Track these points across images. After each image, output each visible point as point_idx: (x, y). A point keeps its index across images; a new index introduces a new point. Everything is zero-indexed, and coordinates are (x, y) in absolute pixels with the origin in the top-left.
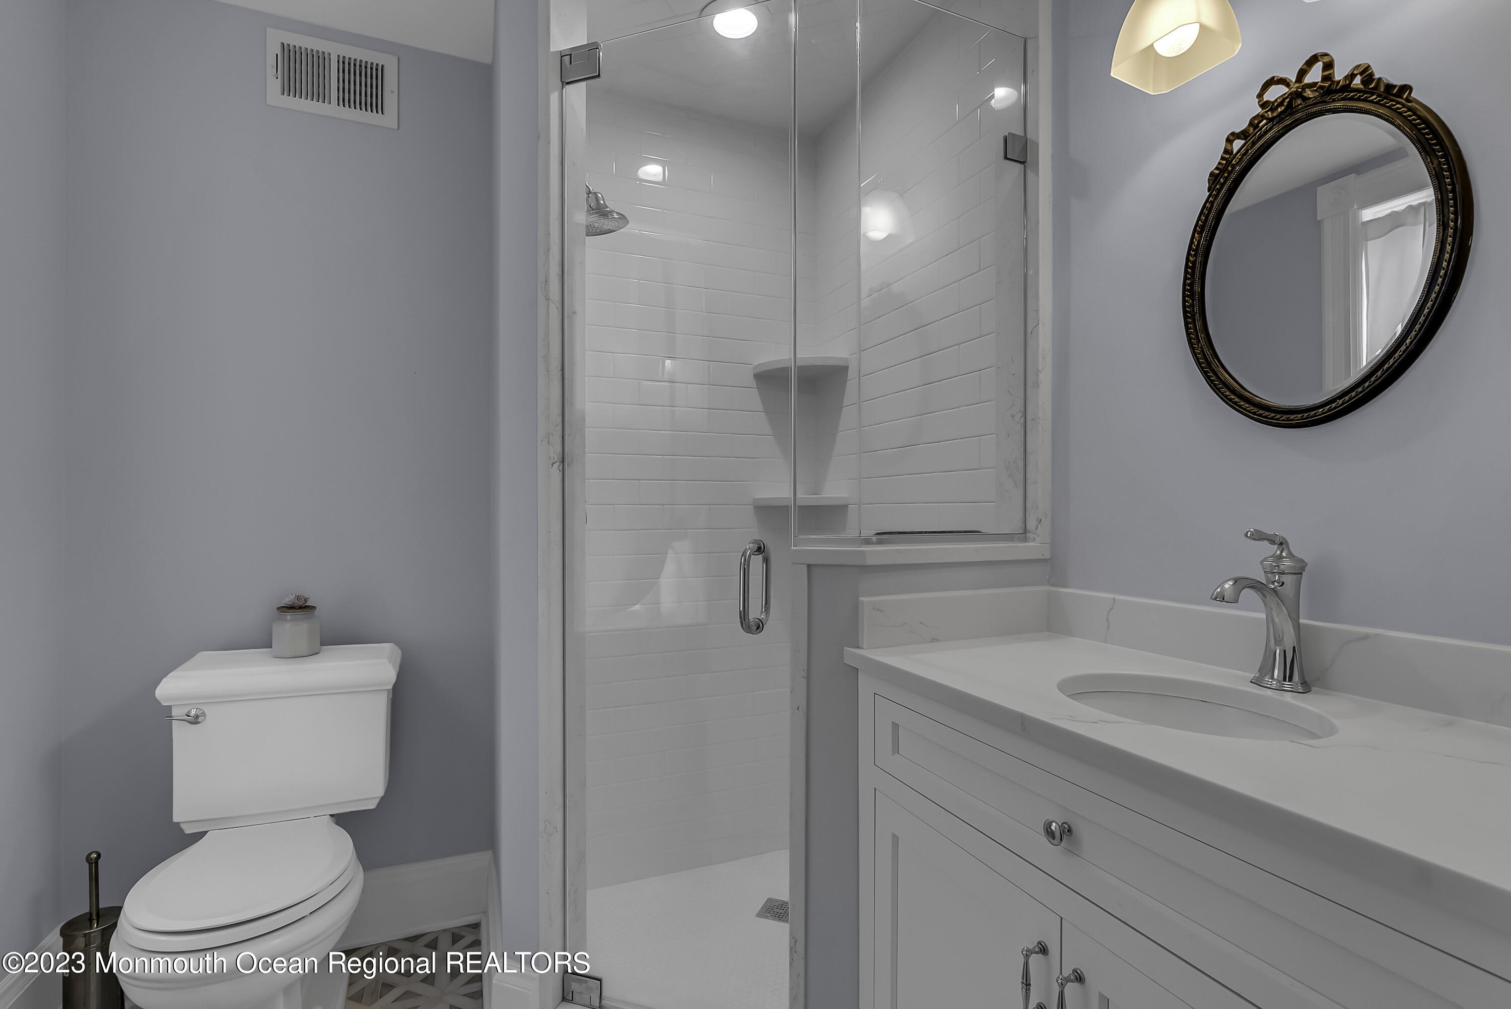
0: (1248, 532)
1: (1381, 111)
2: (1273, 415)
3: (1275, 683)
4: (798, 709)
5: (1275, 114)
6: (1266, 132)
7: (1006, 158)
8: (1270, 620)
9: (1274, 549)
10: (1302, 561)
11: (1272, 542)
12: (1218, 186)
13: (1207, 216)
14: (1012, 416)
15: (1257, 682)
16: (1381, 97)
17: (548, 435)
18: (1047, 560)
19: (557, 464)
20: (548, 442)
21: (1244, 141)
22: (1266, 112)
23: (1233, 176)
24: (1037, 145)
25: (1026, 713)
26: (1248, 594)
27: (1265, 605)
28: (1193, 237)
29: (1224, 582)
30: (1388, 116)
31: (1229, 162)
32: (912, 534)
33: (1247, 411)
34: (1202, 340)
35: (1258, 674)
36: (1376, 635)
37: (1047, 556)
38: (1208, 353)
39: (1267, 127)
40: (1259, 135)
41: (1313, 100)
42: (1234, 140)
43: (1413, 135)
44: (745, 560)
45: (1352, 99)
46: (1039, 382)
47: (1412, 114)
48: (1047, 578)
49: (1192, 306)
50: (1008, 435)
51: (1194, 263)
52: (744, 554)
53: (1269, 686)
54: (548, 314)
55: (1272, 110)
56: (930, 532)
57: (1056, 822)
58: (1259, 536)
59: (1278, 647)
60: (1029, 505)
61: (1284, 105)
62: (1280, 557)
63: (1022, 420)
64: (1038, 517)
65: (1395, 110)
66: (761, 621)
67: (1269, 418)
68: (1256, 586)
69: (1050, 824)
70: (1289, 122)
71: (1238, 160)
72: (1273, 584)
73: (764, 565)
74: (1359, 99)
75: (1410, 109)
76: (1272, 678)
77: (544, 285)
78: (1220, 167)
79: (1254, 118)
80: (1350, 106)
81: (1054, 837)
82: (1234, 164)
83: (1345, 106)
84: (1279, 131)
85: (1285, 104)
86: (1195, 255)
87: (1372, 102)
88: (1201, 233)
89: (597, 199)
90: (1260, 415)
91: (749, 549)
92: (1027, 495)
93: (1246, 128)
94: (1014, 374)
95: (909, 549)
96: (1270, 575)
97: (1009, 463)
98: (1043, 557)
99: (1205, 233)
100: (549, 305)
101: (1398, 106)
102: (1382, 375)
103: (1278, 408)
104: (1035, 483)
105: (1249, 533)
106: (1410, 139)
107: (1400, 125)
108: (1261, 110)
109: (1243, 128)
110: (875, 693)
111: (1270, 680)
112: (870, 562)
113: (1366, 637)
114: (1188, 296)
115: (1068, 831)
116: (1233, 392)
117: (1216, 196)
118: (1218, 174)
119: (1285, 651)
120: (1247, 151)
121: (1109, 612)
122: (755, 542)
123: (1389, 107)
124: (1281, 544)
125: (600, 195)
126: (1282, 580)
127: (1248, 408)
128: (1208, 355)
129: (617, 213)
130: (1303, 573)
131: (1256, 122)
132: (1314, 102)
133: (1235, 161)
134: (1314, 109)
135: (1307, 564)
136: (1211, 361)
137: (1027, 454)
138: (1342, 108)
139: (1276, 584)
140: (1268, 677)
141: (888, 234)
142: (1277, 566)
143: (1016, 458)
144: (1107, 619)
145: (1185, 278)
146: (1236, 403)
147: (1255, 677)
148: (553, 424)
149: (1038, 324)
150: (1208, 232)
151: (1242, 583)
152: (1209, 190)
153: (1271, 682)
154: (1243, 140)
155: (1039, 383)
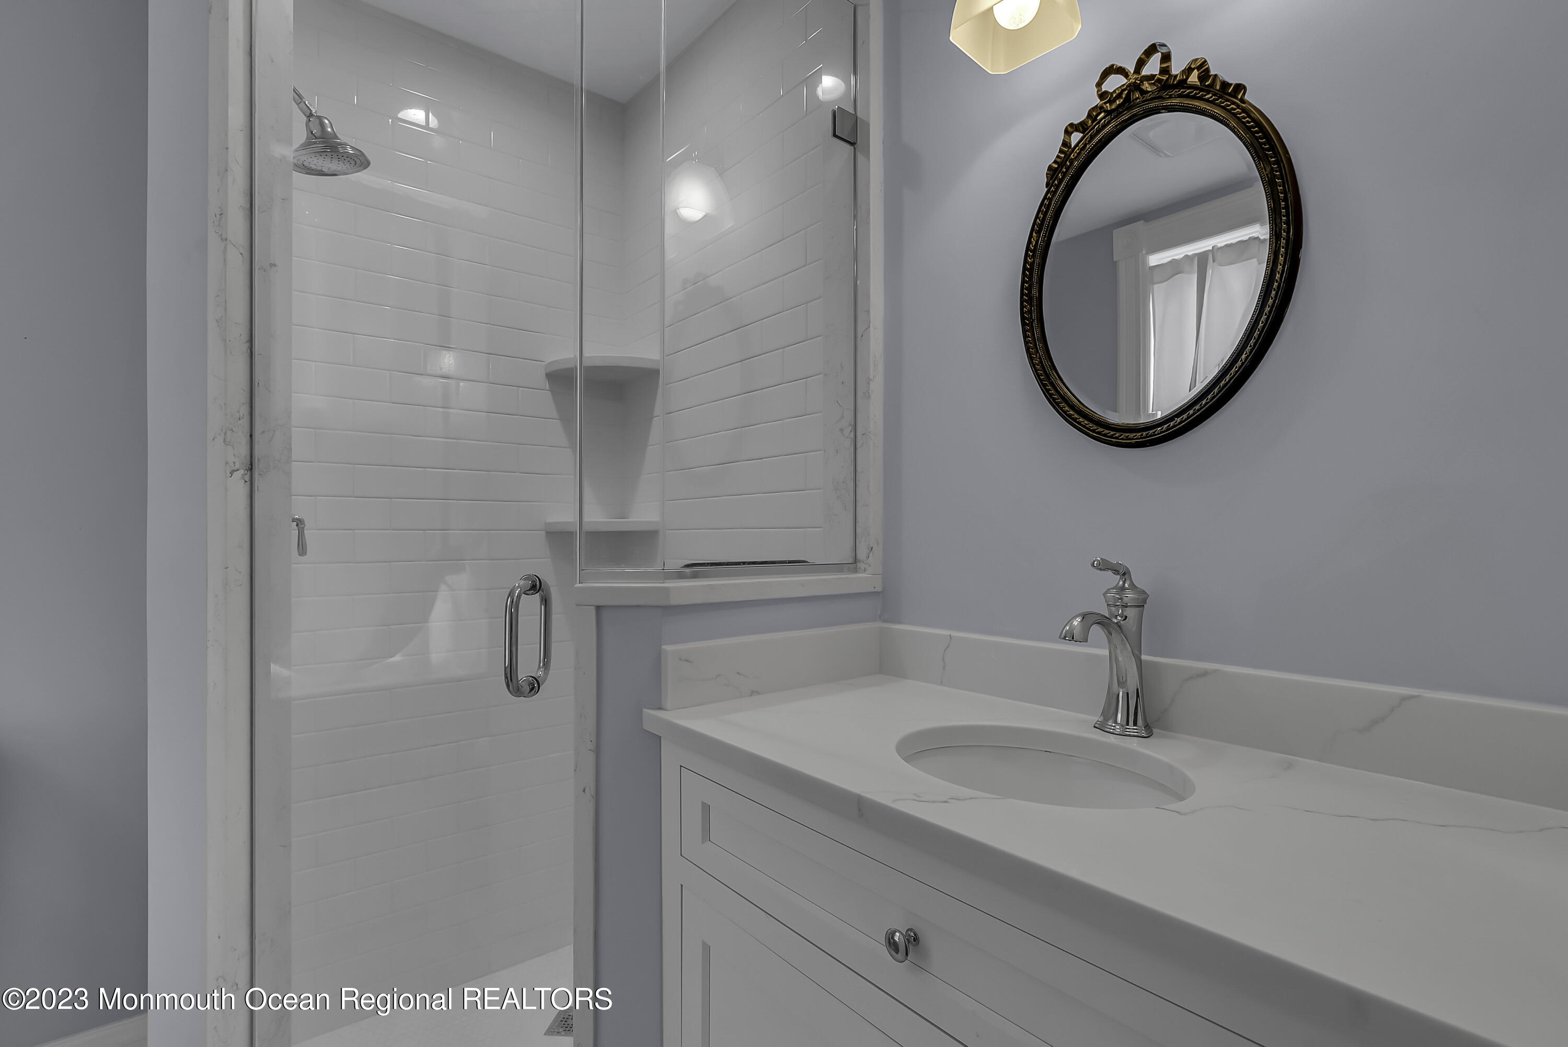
0: (1094, 562)
1: (1216, 111)
2: (1112, 433)
3: (1118, 727)
4: (584, 791)
5: (1113, 107)
6: (1104, 126)
7: (834, 136)
8: (1113, 658)
9: (1115, 580)
10: (1144, 592)
11: (1116, 572)
12: (1056, 182)
13: (1045, 214)
14: (842, 430)
15: (1100, 727)
16: (1217, 96)
17: (224, 431)
18: (879, 592)
19: (242, 472)
20: (224, 442)
21: (1082, 135)
22: (1105, 103)
23: (1071, 172)
24: (867, 125)
25: (864, 795)
26: (1096, 631)
27: (1110, 642)
28: (1031, 236)
29: (1072, 618)
30: (1222, 117)
31: (1067, 156)
32: (728, 565)
33: (1086, 428)
34: (1040, 350)
35: (1102, 718)
36: (1215, 671)
37: (879, 589)
38: (1046, 363)
39: (1105, 121)
40: (1097, 128)
41: (1150, 95)
42: (1072, 133)
43: (1247, 139)
44: (512, 602)
45: (1188, 96)
46: (870, 392)
47: (1246, 116)
48: (879, 612)
49: (1030, 312)
50: (837, 451)
51: (1032, 264)
52: (511, 594)
53: (1112, 730)
54: (225, 261)
55: (1111, 102)
56: (749, 563)
57: (900, 932)
58: (1104, 566)
59: (1121, 690)
60: (859, 530)
61: (1122, 97)
62: (1123, 589)
63: (852, 435)
64: (869, 545)
65: (1229, 111)
66: (537, 681)
67: (1109, 437)
68: (1103, 622)
69: (893, 934)
70: (1127, 117)
71: (1076, 155)
72: (1116, 618)
73: (543, 607)
74: (1195, 98)
75: (1244, 110)
76: (1116, 722)
77: (218, 218)
78: (1059, 160)
79: (1093, 109)
80: (1186, 104)
81: (897, 951)
82: (1072, 159)
83: (1182, 103)
84: (1116, 126)
85: (1124, 96)
86: (1033, 256)
87: (1207, 101)
88: (1039, 232)
89: (322, 125)
90: (1099, 433)
91: (518, 587)
92: (857, 520)
93: (1085, 119)
94: (843, 383)
95: (724, 585)
96: (1113, 609)
97: (838, 483)
98: (874, 590)
99: (1043, 233)
100: (225, 248)
101: (1232, 106)
102: (1219, 392)
103: (1117, 425)
104: (866, 506)
105: (1096, 562)
106: (1244, 143)
107: (1235, 127)
108: (1099, 101)
109: (1081, 120)
110: (681, 766)
111: (1113, 725)
112: (675, 600)
113: (1205, 673)
114: (1026, 301)
115: (914, 940)
116: (1072, 407)
117: (1055, 193)
118: (1056, 169)
119: (1128, 694)
120: (1085, 145)
121: (945, 650)
122: (527, 578)
123: (1223, 108)
124: (1124, 574)
125: (326, 121)
126: (1125, 614)
127: (1087, 425)
128: (1046, 366)
129: (352, 147)
130: (1145, 606)
131: (1095, 114)
132: (1151, 96)
133: (1073, 156)
134: (1152, 105)
135: (1149, 596)
136: (1050, 373)
137: (857, 473)
138: (1179, 106)
139: (1120, 618)
140: (1111, 721)
141: (704, 213)
142: (1120, 599)
143: (845, 478)
144: (943, 659)
145: (1023, 282)
146: (1075, 420)
147: (1098, 721)
148: (232, 416)
149: (869, 327)
150: (1046, 231)
151: (1090, 618)
152: (1047, 185)
153: (1114, 726)
154: (1082, 133)
155: (870, 394)
